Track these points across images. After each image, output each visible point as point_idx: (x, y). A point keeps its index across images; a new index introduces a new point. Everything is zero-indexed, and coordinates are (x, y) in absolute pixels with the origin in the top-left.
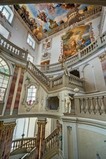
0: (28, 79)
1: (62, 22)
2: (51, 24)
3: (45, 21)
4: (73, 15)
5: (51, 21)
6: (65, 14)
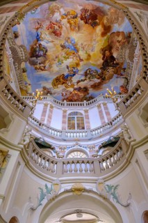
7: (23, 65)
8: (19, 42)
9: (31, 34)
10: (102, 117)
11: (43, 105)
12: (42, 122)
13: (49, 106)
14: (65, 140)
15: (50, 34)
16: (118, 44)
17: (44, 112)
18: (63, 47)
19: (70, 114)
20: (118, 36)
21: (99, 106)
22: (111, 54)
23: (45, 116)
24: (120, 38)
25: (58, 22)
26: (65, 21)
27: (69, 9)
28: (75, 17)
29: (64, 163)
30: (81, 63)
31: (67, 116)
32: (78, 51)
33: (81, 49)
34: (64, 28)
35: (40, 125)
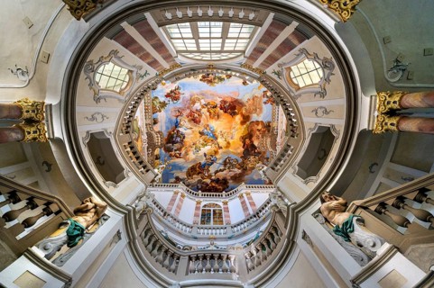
0: (146, 73)
1: (155, 122)
3: (168, 96)
4: (158, 140)
5: (163, 105)
6: (164, 129)
7: (157, 152)
8: (157, 128)
9: (170, 121)
10: (245, 209)
11: (172, 193)
12: (168, 212)
13: (180, 194)
14: (196, 238)
15: (189, 121)
16: (258, 133)
17: (173, 200)
18: (202, 134)
19: (205, 206)
20: (258, 125)
21: (241, 197)
22: (252, 142)
23: (173, 205)
24: (260, 127)
25: (198, 111)
26: (205, 110)
27: (209, 100)
28: (216, 107)
29: (190, 259)
30: (220, 151)
31: (201, 208)
32: (216, 138)
33: (220, 136)
34: (203, 116)
35: (165, 215)
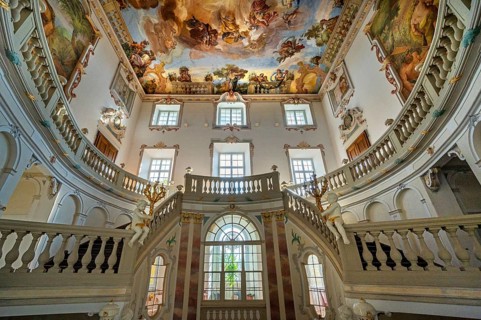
2: (316, 36)
